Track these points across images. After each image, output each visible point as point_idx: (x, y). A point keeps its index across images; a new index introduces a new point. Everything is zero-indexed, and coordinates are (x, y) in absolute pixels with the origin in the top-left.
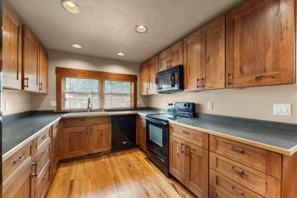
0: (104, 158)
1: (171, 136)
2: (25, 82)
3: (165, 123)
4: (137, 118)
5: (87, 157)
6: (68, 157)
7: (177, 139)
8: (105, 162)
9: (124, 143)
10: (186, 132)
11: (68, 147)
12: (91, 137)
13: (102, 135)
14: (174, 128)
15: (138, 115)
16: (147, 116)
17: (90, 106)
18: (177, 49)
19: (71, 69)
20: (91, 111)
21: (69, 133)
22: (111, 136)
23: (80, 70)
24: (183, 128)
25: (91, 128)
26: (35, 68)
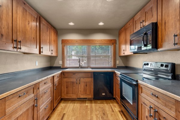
0: (88, 103)
1: (140, 96)
2: (41, 49)
3: (135, 83)
4: (114, 75)
5: (77, 99)
6: (66, 98)
7: (146, 100)
8: (87, 106)
9: (104, 94)
10: (155, 95)
11: (66, 91)
12: (79, 86)
13: (86, 86)
14: (143, 88)
15: (115, 73)
16: (120, 74)
17: (81, 65)
18: (151, 6)
19: (70, 40)
20: (82, 68)
21: (66, 82)
22: (93, 87)
23: (75, 40)
24: (153, 91)
25: (80, 80)
26: (48, 41)
